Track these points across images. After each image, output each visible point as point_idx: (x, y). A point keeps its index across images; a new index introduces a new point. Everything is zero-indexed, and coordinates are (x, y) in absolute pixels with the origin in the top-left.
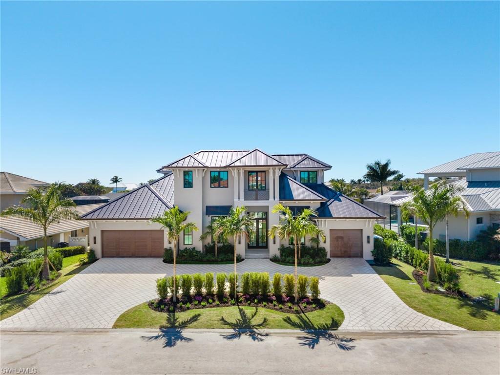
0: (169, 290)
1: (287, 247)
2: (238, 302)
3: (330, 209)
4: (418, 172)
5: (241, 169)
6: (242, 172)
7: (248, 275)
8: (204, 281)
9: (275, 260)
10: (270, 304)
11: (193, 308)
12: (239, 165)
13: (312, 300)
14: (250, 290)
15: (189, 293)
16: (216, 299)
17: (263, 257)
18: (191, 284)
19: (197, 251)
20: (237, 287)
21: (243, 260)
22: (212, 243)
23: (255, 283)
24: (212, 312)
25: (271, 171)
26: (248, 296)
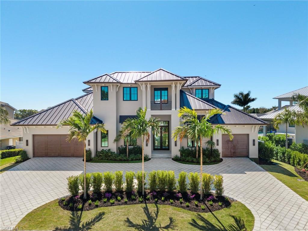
0: (80, 187)
1: (186, 149)
2: (145, 200)
3: (222, 117)
4: (274, 98)
5: (148, 84)
6: (149, 86)
7: (155, 173)
8: (114, 178)
9: (176, 159)
10: (176, 201)
11: (102, 206)
12: (146, 80)
13: (216, 197)
14: (157, 187)
15: (100, 189)
16: (125, 196)
17: (166, 157)
18: (101, 182)
19: (112, 152)
20: (145, 184)
21: (150, 159)
22: (124, 146)
23: (162, 181)
24: (120, 210)
25: (173, 86)
26: (155, 194)
